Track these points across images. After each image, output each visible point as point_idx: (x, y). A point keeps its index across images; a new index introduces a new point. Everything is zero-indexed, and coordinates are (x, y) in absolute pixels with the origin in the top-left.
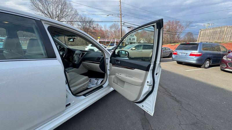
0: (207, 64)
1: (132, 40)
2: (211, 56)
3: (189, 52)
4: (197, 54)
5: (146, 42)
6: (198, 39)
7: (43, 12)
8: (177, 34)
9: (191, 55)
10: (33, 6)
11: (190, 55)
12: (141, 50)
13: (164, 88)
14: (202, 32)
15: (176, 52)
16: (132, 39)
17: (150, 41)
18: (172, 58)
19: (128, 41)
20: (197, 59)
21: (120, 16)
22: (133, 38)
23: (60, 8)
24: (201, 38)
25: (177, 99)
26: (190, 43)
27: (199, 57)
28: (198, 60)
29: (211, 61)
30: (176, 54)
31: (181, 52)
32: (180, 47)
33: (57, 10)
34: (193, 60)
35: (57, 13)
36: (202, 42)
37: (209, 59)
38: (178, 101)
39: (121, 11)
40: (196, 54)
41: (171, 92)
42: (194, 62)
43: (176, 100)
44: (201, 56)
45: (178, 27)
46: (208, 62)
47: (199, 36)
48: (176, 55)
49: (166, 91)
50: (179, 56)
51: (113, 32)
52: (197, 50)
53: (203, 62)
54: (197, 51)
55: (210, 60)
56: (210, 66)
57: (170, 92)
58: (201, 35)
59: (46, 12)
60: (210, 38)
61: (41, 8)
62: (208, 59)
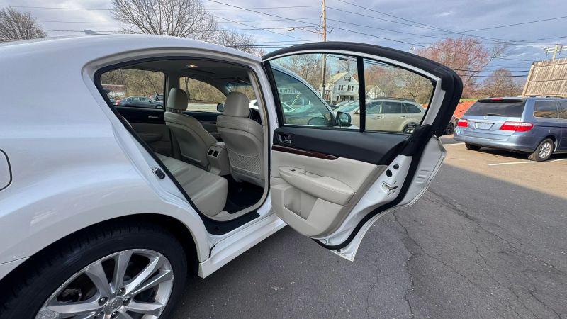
0: (546, 150)
1: (346, 89)
2: (556, 130)
3: (500, 121)
4: (520, 125)
5: (382, 94)
6: (525, 89)
7: (139, 25)
8: (467, 73)
9: (504, 127)
10: (118, 11)
11: (501, 128)
12: (379, 115)
13: (439, 196)
14: (537, 70)
15: (464, 121)
16: (346, 87)
17: (392, 92)
18: (456, 135)
19: (338, 91)
20: (520, 137)
21: (322, 31)
22: (351, 84)
23: (177, 13)
24: (533, 85)
25: (470, 215)
26: (504, 98)
27: (524, 133)
28: (521, 141)
29: (556, 143)
30: (464, 124)
31: (479, 120)
32: (476, 108)
33: (171, 19)
34: (510, 140)
35: (171, 25)
36: (535, 96)
37: (552, 138)
38: (472, 219)
39: (325, 19)
40: (516, 125)
41: (456, 202)
42: (512, 145)
43: (467, 216)
44: (529, 131)
45: (471, 57)
46: (547, 146)
47: (528, 80)
48: (464, 128)
49: (445, 201)
50: (472, 130)
51: (300, 69)
52: (520, 116)
53: (535, 146)
54: (519, 118)
55: (554, 141)
56: (553, 157)
57: (454, 203)
58: (534, 79)
59: (146, 24)
60: (560, 87)
61: (136, 15)
62: (548, 140)
